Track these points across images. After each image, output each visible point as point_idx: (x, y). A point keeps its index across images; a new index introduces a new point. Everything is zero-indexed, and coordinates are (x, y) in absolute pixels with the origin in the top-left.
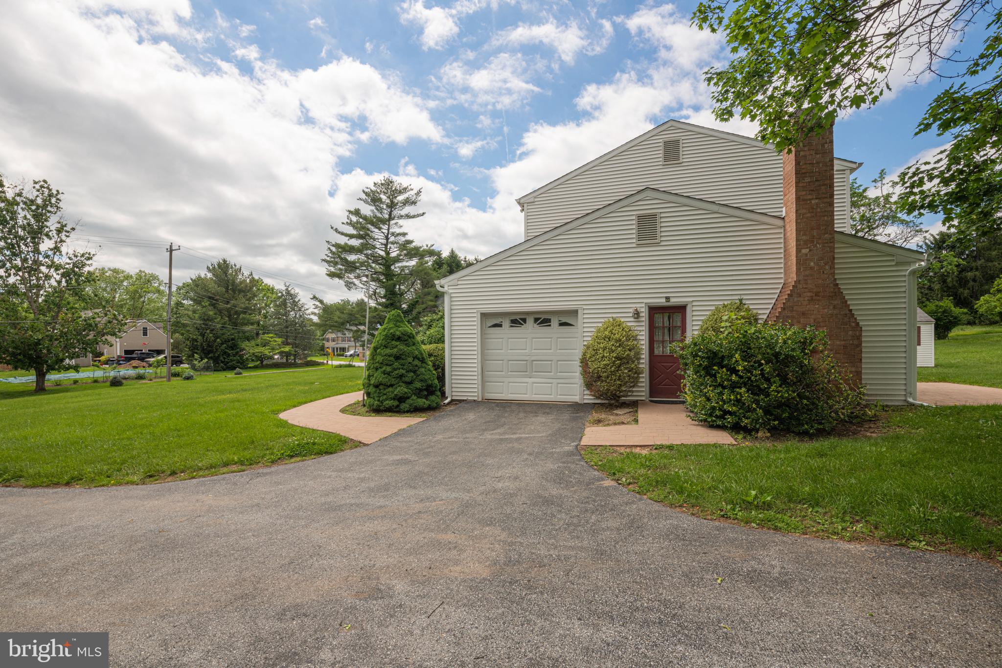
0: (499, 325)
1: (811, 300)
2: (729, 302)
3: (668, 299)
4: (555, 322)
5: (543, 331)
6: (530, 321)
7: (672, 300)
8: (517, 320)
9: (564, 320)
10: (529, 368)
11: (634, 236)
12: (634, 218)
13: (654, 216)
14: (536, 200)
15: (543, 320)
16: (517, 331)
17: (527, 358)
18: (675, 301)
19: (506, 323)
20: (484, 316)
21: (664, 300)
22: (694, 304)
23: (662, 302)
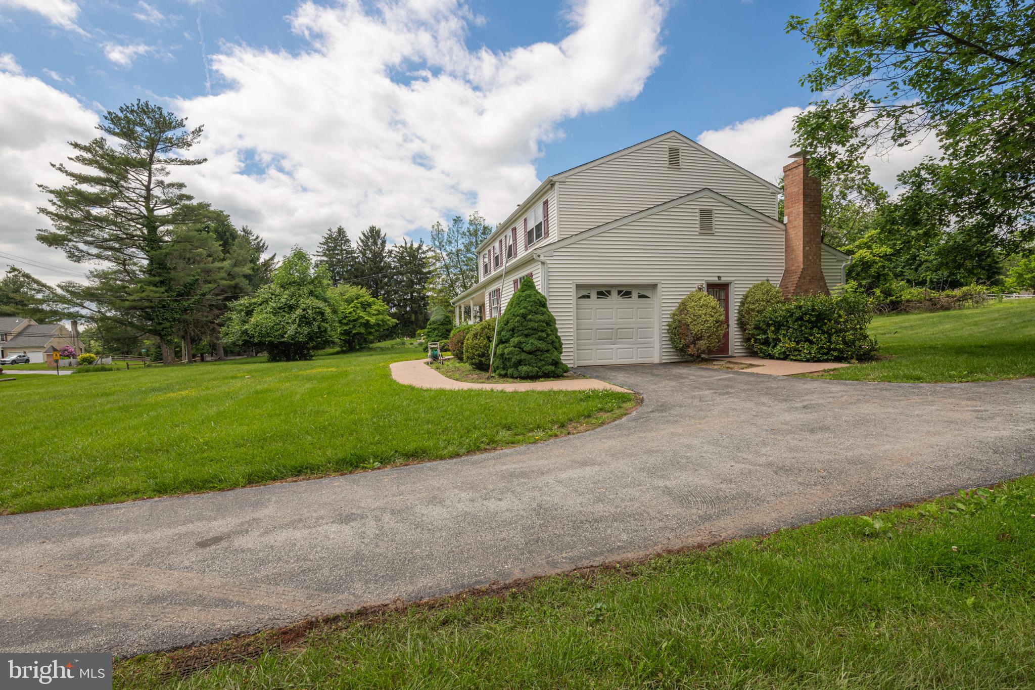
0: (588, 297)
1: (810, 282)
2: (760, 282)
3: (719, 277)
4: (635, 295)
5: (625, 302)
6: (614, 293)
7: (722, 279)
8: (603, 292)
9: (642, 293)
10: (614, 335)
11: (698, 226)
12: (697, 211)
13: (710, 211)
14: (568, 180)
15: (625, 292)
16: (603, 302)
17: (614, 326)
18: (724, 280)
19: (594, 295)
20: (579, 287)
21: (717, 279)
22: (736, 282)
23: (715, 280)
